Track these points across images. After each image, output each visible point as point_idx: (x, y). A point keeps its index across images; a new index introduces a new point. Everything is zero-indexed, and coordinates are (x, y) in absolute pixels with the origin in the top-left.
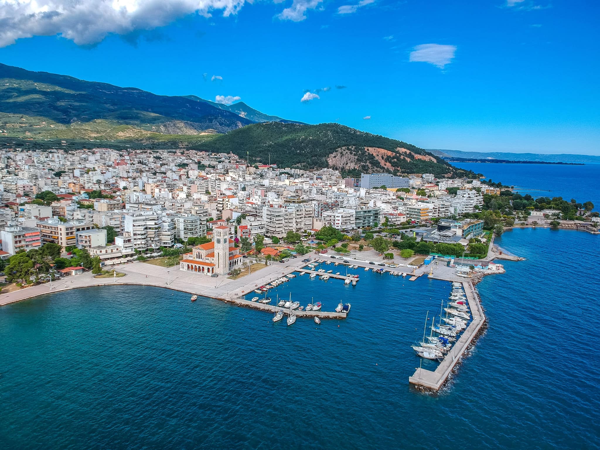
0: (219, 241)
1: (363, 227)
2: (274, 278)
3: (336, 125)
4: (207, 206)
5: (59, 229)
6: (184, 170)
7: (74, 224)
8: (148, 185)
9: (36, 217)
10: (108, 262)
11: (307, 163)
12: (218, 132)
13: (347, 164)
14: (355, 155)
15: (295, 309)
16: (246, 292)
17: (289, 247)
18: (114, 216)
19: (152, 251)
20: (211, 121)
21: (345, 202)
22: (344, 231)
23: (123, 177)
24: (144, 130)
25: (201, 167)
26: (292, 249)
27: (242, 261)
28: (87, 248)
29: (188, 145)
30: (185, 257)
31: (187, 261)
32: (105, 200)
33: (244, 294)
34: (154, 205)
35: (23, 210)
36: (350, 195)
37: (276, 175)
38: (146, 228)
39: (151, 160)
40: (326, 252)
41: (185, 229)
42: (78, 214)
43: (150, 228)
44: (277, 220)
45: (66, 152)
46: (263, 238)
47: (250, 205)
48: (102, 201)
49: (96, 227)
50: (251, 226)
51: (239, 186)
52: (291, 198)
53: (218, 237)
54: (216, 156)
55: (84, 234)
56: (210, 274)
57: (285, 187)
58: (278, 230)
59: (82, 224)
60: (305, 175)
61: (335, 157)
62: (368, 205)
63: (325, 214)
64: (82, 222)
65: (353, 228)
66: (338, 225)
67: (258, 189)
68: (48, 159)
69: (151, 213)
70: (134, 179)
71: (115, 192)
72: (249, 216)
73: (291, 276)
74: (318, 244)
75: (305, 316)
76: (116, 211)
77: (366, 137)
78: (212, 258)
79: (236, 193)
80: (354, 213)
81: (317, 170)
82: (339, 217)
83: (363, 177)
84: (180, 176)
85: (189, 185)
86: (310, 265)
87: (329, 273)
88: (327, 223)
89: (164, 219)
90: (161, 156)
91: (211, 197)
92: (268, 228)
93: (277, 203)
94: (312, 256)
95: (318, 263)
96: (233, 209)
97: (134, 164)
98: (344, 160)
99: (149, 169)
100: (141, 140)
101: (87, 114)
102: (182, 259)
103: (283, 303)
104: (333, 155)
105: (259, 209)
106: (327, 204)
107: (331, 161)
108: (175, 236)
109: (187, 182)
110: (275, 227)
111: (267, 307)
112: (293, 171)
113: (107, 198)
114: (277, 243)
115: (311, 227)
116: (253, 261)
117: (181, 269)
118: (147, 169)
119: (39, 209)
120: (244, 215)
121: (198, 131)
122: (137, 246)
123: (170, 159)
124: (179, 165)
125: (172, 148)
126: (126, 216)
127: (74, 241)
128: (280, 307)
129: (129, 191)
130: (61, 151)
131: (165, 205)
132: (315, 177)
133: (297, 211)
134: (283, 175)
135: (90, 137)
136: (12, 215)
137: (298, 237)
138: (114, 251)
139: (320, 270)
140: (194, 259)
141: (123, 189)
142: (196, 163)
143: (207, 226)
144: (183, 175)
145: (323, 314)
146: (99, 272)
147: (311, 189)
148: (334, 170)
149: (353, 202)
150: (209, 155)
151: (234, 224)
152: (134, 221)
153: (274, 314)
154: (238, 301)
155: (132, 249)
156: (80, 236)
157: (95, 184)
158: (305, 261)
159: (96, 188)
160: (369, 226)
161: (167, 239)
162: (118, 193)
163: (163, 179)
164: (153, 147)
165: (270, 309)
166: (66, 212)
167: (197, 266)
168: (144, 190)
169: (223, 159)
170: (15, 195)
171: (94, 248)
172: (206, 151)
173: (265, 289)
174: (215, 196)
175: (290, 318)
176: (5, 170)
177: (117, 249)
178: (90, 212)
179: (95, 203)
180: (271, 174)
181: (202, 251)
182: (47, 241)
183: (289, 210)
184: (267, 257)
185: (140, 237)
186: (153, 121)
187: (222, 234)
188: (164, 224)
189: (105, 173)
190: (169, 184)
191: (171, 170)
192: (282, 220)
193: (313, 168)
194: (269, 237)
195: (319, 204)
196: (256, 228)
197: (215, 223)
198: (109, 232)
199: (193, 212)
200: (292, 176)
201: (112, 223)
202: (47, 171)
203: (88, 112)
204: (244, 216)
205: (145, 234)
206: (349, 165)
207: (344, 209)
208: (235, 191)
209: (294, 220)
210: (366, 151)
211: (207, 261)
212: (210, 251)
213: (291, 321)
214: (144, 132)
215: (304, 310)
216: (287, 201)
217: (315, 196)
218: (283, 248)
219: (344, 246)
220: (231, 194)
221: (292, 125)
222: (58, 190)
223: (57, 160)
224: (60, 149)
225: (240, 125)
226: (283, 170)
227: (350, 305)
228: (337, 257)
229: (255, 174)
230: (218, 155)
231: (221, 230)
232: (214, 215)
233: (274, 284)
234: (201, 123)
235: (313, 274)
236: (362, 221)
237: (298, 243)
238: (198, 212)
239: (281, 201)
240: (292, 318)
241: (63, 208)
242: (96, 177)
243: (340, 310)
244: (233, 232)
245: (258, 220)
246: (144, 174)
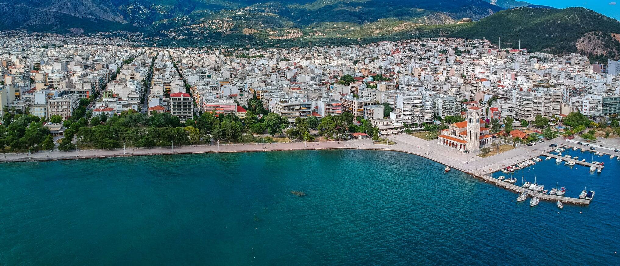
0: (471, 121)
1: (610, 114)
2: (521, 160)
3: (583, 10)
4: (463, 88)
5: (353, 103)
6: (444, 56)
7: (363, 100)
8: (415, 69)
9: (340, 93)
10: (384, 132)
11: (556, 47)
12: (472, 20)
13: (595, 49)
14: (602, 40)
15: (539, 192)
16: (493, 171)
17: (537, 131)
18: (390, 95)
19: (417, 125)
20: (465, 10)
21: (593, 88)
22: (591, 117)
23: (398, 64)
24: (413, 23)
25: (458, 52)
26: (540, 133)
27: (491, 141)
28: (371, 120)
29: (447, 34)
30: (443, 132)
31: (443, 136)
32: (385, 82)
33: (491, 171)
34: (419, 86)
35: (333, 88)
36: (597, 81)
37: (526, 60)
38: (413, 106)
39: (418, 47)
40: (573, 138)
41: (443, 108)
42: (366, 93)
43: (416, 106)
44: (526, 104)
45: (361, 46)
46: (512, 121)
47: (501, 88)
48: (383, 83)
49: (377, 103)
50: (501, 108)
51: (491, 70)
52: (540, 82)
53: (471, 117)
54: (470, 43)
55: (369, 108)
56: (462, 150)
57: (535, 71)
58: (527, 113)
59: (368, 101)
60: (554, 60)
61: (583, 42)
62: (615, 92)
63: (573, 99)
64: (368, 99)
65: (600, 115)
66: (586, 111)
67: (508, 73)
68: (349, 52)
69: (417, 93)
70: (406, 64)
71: (392, 76)
72: (500, 98)
73: (538, 159)
74: (566, 129)
75: (548, 199)
76: (392, 91)
77: (612, 23)
78: (465, 136)
79: (488, 77)
80: (601, 100)
81: (566, 54)
82: (587, 103)
83: (610, 63)
84: (441, 61)
85: (448, 69)
86: (556, 150)
87: (575, 159)
88: (574, 109)
89: (427, 98)
90: (426, 44)
91: (466, 80)
92: (517, 111)
93: (527, 87)
94: (559, 140)
95: (564, 148)
96: (485, 91)
97: (406, 52)
98: (592, 45)
99: (417, 55)
100: (411, 31)
101: (373, 16)
102: (439, 134)
103: (528, 185)
104: (581, 40)
105: (509, 92)
106: (575, 89)
107: (579, 46)
108: (435, 114)
109: (446, 66)
110: (524, 111)
111: (512, 187)
112: (542, 55)
113: (386, 80)
114: (526, 126)
115: (559, 112)
116: (502, 142)
117: (438, 143)
118: (415, 56)
119: (342, 87)
120: (495, 97)
121: (455, 21)
122: (406, 121)
123: (433, 46)
124: (440, 52)
125: (434, 37)
126: (399, 95)
127: (362, 113)
128: (525, 188)
129: (402, 74)
130: (357, 46)
131: (428, 86)
132: (564, 61)
133: (546, 95)
134: (532, 59)
135: (375, 33)
136: (326, 91)
137: (546, 121)
138: (389, 123)
139: (566, 156)
140: (449, 136)
141: (397, 73)
142: (454, 49)
143: (462, 106)
144: (443, 60)
145: (567, 199)
146: (377, 140)
147: (560, 73)
148: (582, 55)
149: (601, 88)
150: (464, 41)
151: (486, 106)
152: (404, 100)
153: (518, 194)
154: (486, 178)
155: (402, 123)
156: (367, 109)
157: (378, 69)
158: (552, 146)
159: (378, 73)
160: (615, 113)
161: (428, 116)
162: (394, 77)
163: (427, 64)
164: (420, 36)
165: (515, 189)
166: (359, 91)
167: (452, 141)
168: (412, 74)
169: (477, 45)
170: (328, 77)
171: (376, 120)
172: (462, 38)
173: (511, 170)
174: (470, 79)
175: (533, 200)
176: (324, 60)
177: (391, 122)
178: (374, 91)
179: (378, 85)
180: (521, 58)
181: (457, 129)
182: (345, 111)
183: (538, 94)
184: (516, 139)
185: (408, 113)
186: (419, 15)
187: (474, 115)
188: (427, 103)
189: (385, 60)
190: (432, 68)
191: (433, 55)
192: (531, 104)
193: (562, 53)
194: (518, 120)
195: (567, 89)
196: (506, 110)
197: (469, 104)
198: (386, 108)
199: (451, 94)
200: (541, 60)
201: (389, 101)
202: (348, 60)
203: (373, 15)
204: (495, 99)
205: (412, 111)
206: (596, 50)
207: (592, 95)
208: (488, 74)
209: (543, 105)
210: (612, 38)
211: (460, 138)
212: (463, 130)
213: (534, 202)
214: (413, 25)
215: (548, 193)
216: (536, 85)
217: (564, 80)
218: (531, 131)
219: (591, 133)
220: (483, 77)
221: (540, 9)
222: (355, 74)
223: (355, 52)
224: (357, 44)
225: (491, 12)
226: (532, 54)
227: (594, 193)
228: (584, 143)
229: (506, 58)
230: (472, 41)
231: (474, 111)
232: (468, 96)
233: (521, 166)
234: (458, 13)
235: (559, 160)
236: (608, 108)
237: (546, 127)
238: (454, 94)
239: (530, 85)
240: (535, 200)
241: (357, 88)
242: (379, 63)
243: (584, 197)
244: (485, 113)
245: (508, 103)
246: (413, 60)
